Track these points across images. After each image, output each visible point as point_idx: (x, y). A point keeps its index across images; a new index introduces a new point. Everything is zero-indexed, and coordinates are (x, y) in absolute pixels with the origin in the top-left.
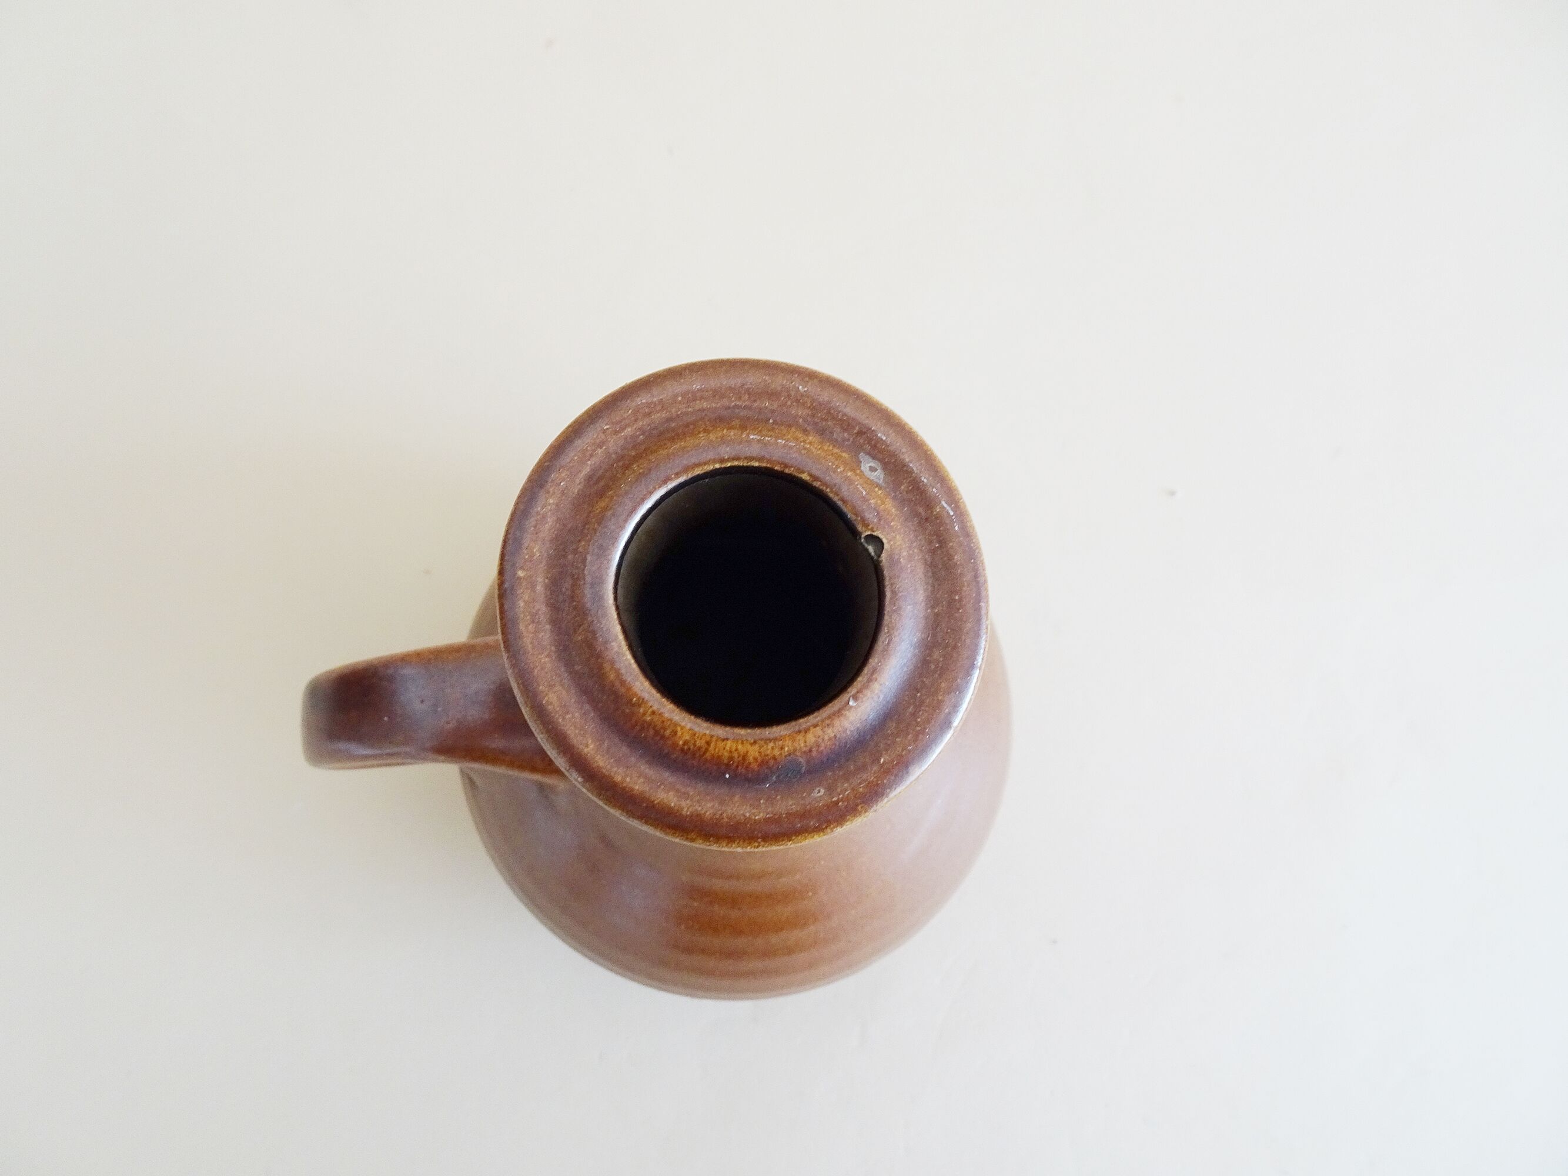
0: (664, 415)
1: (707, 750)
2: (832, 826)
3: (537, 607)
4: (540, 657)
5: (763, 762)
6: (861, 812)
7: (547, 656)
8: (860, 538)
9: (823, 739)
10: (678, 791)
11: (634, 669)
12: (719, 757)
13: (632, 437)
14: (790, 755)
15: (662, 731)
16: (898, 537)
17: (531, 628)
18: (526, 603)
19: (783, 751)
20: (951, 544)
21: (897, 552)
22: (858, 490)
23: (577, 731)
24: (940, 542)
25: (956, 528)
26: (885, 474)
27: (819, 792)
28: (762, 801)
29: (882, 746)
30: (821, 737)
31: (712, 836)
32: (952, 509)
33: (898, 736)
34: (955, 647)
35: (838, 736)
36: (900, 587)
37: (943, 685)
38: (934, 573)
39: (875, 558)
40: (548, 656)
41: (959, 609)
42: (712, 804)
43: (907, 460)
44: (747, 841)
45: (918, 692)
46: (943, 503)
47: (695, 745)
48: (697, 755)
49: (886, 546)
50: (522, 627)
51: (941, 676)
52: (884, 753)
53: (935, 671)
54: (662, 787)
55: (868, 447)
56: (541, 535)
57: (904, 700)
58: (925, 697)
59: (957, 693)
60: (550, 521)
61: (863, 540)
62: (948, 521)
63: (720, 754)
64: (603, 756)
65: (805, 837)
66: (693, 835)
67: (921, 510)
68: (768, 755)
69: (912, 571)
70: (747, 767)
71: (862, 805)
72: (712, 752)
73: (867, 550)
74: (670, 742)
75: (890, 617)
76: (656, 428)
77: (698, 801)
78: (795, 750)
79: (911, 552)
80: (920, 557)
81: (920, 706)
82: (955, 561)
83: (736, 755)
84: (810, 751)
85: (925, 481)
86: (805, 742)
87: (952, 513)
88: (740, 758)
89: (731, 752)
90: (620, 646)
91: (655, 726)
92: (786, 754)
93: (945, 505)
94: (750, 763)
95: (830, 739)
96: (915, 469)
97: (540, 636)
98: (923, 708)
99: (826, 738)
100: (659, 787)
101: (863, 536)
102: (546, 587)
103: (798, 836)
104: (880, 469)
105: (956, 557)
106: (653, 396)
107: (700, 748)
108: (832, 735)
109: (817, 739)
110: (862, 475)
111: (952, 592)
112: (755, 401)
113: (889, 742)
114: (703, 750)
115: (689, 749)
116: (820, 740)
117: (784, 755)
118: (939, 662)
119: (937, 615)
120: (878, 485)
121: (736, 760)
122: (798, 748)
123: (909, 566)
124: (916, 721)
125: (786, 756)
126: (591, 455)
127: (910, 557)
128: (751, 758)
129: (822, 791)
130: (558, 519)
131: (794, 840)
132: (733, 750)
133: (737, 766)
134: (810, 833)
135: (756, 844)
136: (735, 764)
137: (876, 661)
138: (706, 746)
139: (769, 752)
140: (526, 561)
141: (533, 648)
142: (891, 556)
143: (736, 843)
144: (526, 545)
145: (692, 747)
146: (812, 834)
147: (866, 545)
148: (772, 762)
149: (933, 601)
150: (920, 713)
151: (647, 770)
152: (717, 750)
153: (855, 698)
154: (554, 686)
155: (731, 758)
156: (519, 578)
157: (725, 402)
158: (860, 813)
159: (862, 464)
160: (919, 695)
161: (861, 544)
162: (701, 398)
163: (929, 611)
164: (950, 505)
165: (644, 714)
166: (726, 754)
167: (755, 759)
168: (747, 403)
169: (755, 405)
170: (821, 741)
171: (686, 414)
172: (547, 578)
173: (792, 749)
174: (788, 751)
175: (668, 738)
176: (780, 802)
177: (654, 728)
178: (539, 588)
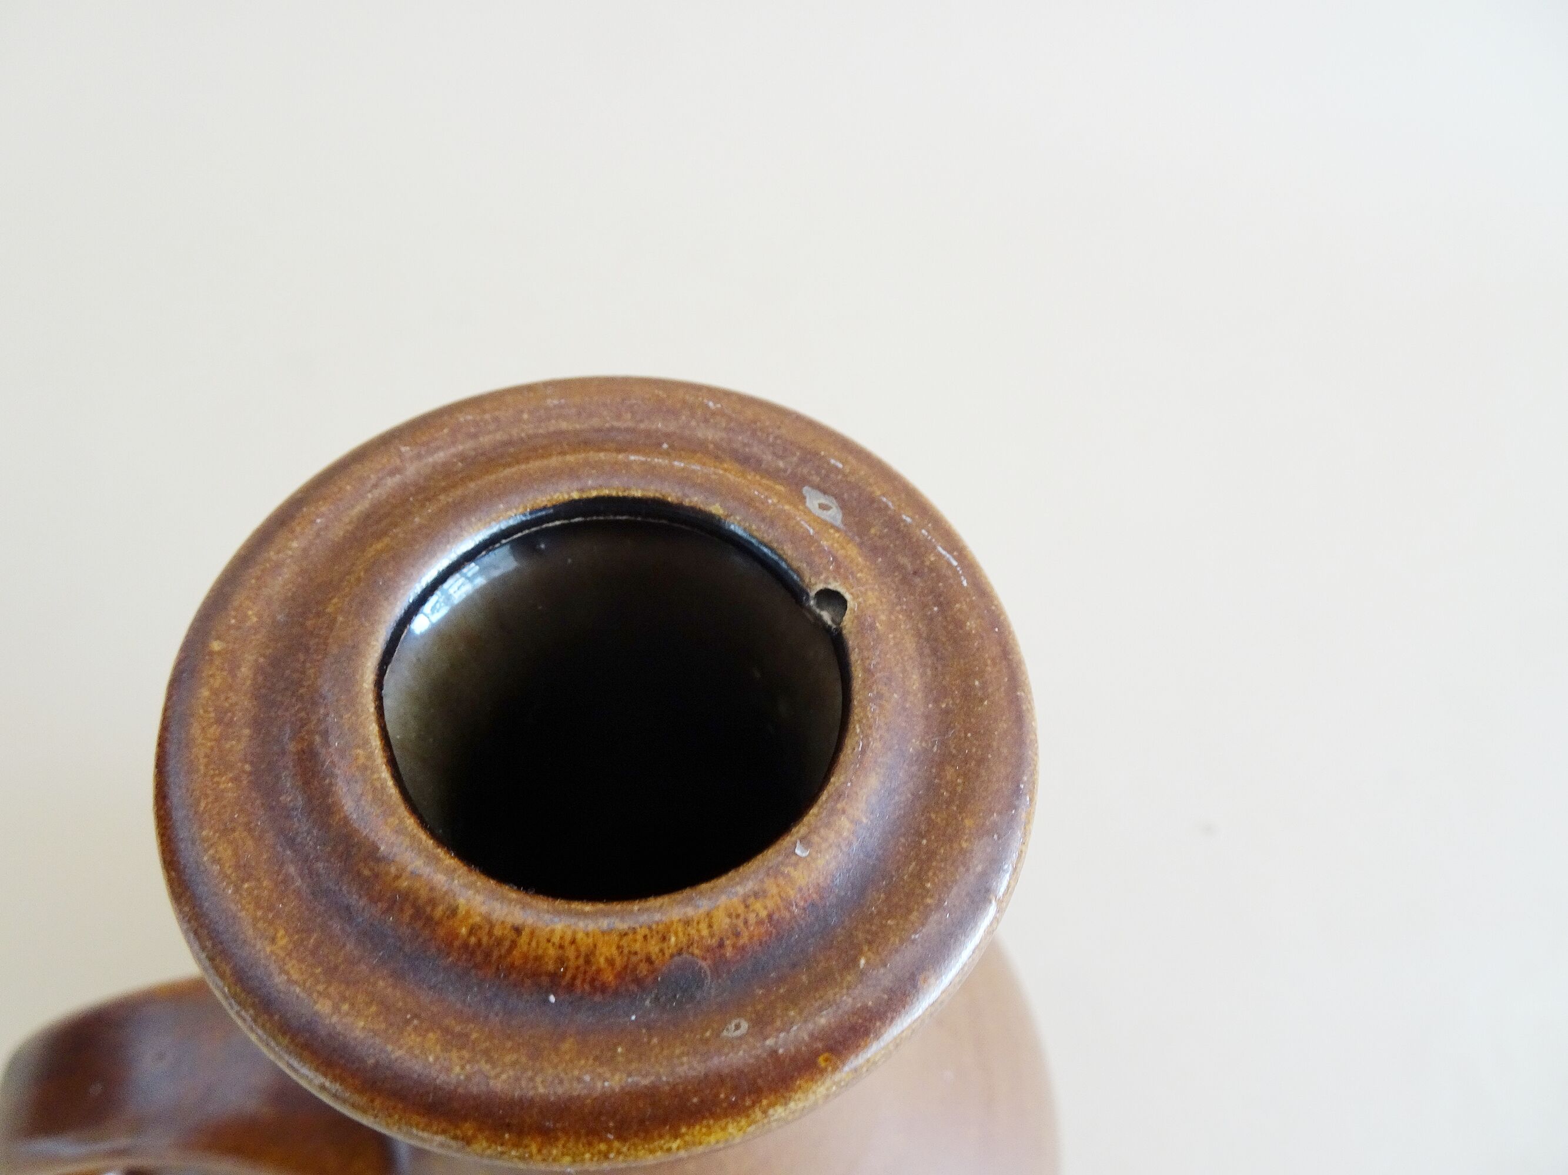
0: (499, 436)
1: (514, 944)
2: (765, 1102)
3: (234, 698)
4: (216, 779)
5: (626, 967)
6: (826, 1069)
7: (232, 780)
8: (808, 599)
9: (746, 922)
10: (447, 1030)
11: (391, 796)
12: (538, 958)
13: (444, 464)
14: (680, 952)
15: (429, 909)
16: (870, 593)
17: (214, 731)
18: (215, 693)
19: (665, 945)
20: (958, 606)
21: (869, 612)
22: (802, 527)
23: (259, 913)
24: (940, 604)
25: (965, 583)
26: (844, 514)
27: (737, 1027)
28: (620, 1050)
29: (861, 936)
30: (742, 917)
31: (508, 1127)
32: (955, 558)
33: (890, 915)
34: (981, 761)
35: (776, 917)
36: (878, 663)
37: (968, 822)
38: (934, 651)
39: (834, 626)
40: (235, 779)
41: (982, 701)
42: (515, 1056)
43: (878, 493)
44: (584, 1140)
45: (923, 838)
46: (940, 549)
47: (490, 934)
48: (495, 954)
49: (851, 604)
50: (196, 730)
51: (961, 809)
52: (866, 948)
53: (949, 803)
54: (416, 1022)
55: (816, 479)
56: (266, 592)
57: (899, 852)
58: (936, 845)
59: (996, 837)
60: (287, 573)
61: (812, 602)
62: (949, 573)
63: (540, 952)
64: (301, 961)
65: (709, 1127)
66: (468, 1128)
67: (904, 561)
68: (636, 953)
69: (896, 644)
70: (593, 980)
71: (826, 1055)
72: (525, 948)
73: (819, 618)
74: (441, 932)
75: (864, 708)
76: (483, 454)
77: (486, 1052)
78: (690, 944)
79: (893, 618)
80: (908, 626)
81: (929, 859)
82: (968, 628)
83: (571, 953)
84: (721, 945)
85: (909, 520)
86: (710, 926)
87: (955, 563)
88: (581, 961)
89: (561, 947)
90: (370, 757)
91: (416, 899)
92: (673, 950)
93: (944, 552)
94: (599, 971)
95: (760, 922)
96: (890, 504)
97: (228, 746)
98: (934, 864)
99: (752, 918)
100: (408, 1022)
101: (813, 594)
102: (258, 669)
103: (694, 1125)
104: (837, 507)
105: (968, 624)
106: (484, 412)
107: (499, 942)
108: (764, 914)
109: (735, 921)
110: (808, 512)
111: (967, 675)
112: (642, 421)
113: (874, 928)
114: (507, 944)
115: (479, 943)
116: (740, 923)
117: (667, 953)
118: (958, 785)
119: (947, 712)
120: (833, 526)
121: (572, 964)
122: (696, 938)
123: (891, 636)
124: (923, 887)
125: (672, 956)
126: (375, 486)
127: (893, 626)
128: (602, 960)
129: (745, 1025)
130: (303, 572)
131: (683, 1135)
132: (566, 944)
133: (574, 978)
134: (716, 1117)
135: (603, 1147)
136: (569, 976)
137: (842, 779)
138: (512, 935)
139: (637, 947)
140: (230, 627)
141: (206, 766)
142: (858, 618)
143: (560, 1144)
144: (236, 604)
145: (485, 940)
146: (723, 1123)
147: (818, 611)
148: (643, 968)
149: (936, 691)
150: (930, 874)
151: (389, 990)
152: (534, 944)
153: (805, 841)
154: (233, 830)
155: (561, 960)
156: (211, 653)
157: (595, 422)
158: (822, 1071)
159: (808, 500)
160: (924, 842)
161: (809, 610)
162: (559, 416)
163: (930, 706)
164: (950, 552)
165: (397, 877)
166: (552, 952)
167: (611, 962)
168: (630, 424)
169: (642, 426)
170: (742, 925)
171: (536, 436)
172: (264, 656)
173: (684, 940)
174: (676, 945)
175: (439, 923)
176: (657, 1050)
177: (414, 905)
178: (245, 671)
